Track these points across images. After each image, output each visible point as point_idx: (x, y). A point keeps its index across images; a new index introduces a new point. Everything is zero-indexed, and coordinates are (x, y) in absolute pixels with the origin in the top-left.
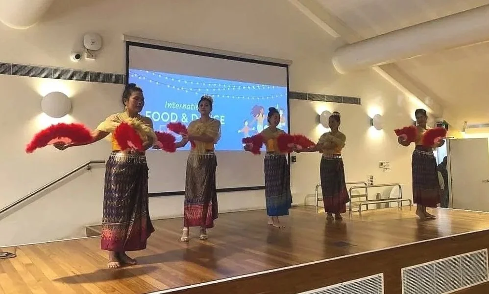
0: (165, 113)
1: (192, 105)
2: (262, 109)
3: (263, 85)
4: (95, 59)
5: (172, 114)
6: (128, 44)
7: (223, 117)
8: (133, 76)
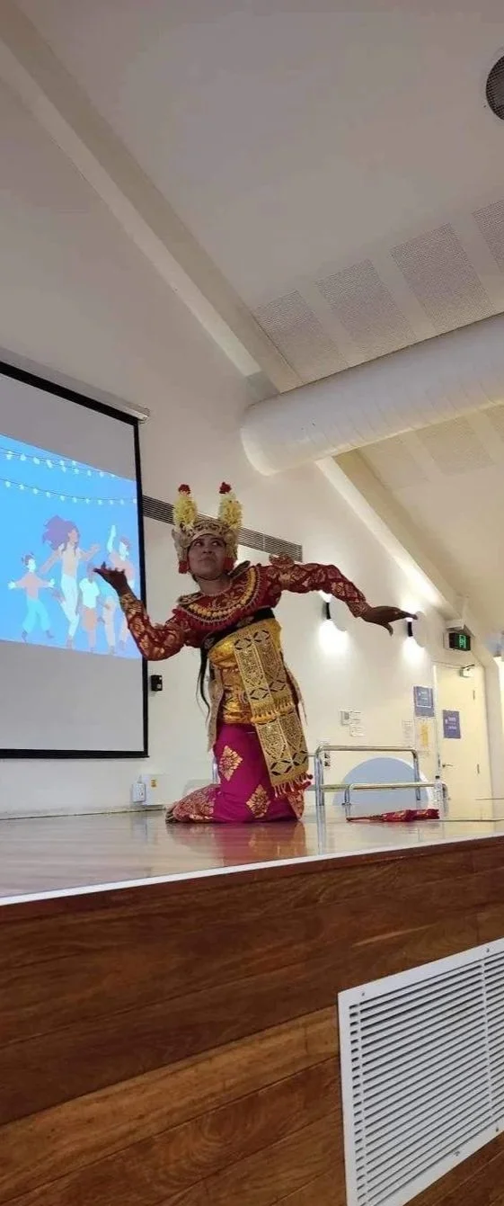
2: (74, 531)
3: (74, 463)
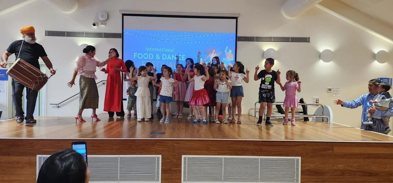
0: (146, 54)
1: (163, 49)
4: (105, 25)
5: (150, 54)
6: (123, 15)
7: (185, 55)
8: (126, 33)
